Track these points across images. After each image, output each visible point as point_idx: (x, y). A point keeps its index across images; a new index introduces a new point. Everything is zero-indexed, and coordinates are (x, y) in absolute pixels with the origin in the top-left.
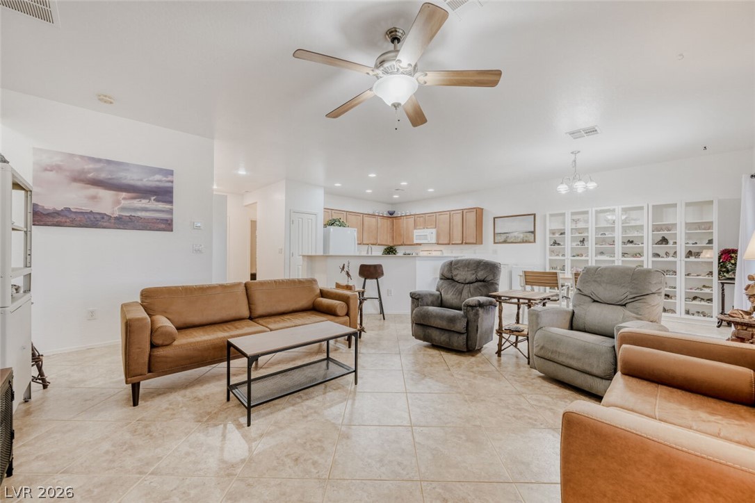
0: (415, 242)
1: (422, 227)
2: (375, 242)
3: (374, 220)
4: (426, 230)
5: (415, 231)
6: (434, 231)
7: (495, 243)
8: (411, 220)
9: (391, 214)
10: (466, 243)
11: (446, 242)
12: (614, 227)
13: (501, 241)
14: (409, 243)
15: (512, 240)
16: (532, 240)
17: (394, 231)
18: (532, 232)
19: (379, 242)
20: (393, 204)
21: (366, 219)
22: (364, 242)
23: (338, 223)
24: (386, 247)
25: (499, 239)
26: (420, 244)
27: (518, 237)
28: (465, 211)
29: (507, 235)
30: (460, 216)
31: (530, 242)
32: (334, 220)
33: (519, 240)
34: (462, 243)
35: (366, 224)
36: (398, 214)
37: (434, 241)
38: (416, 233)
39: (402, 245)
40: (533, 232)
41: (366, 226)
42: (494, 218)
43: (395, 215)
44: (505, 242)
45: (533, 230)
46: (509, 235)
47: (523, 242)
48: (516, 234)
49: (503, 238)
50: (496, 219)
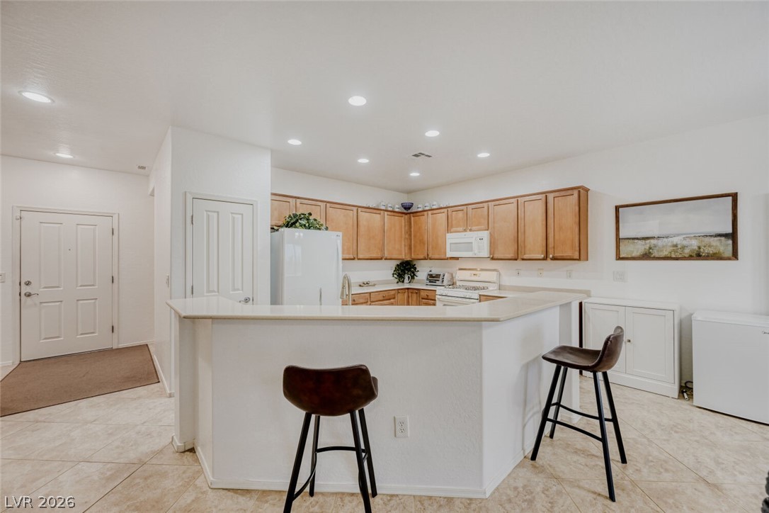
0: (449, 254)
1: (461, 229)
2: (379, 255)
3: (377, 217)
4: (468, 233)
5: (449, 235)
6: (485, 235)
7: (619, 258)
8: (442, 217)
9: (407, 207)
10: (554, 259)
11: (509, 256)
13: (635, 254)
14: (437, 256)
15: (665, 254)
16: (728, 253)
17: (411, 235)
18: (725, 236)
19: (386, 255)
20: (409, 192)
21: (364, 216)
22: (360, 256)
23: (303, 222)
24: (398, 262)
25: (626, 249)
26: (457, 259)
27: (683, 247)
28: (551, 197)
29: (653, 242)
30: (541, 205)
31: (721, 258)
32: (295, 215)
33: (687, 252)
34: (545, 259)
35: (363, 222)
36: (419, 206)
37: (485, 253)
38: (451, 238)
39: (425, 259)
40: (733, 236)
41: (362, 229)
42: (617, 208)
43: (413, 210)
44: (647, 256)
47: (698, 256)
48: (676, 240)
49: (640, 248)
50: (620, 209)
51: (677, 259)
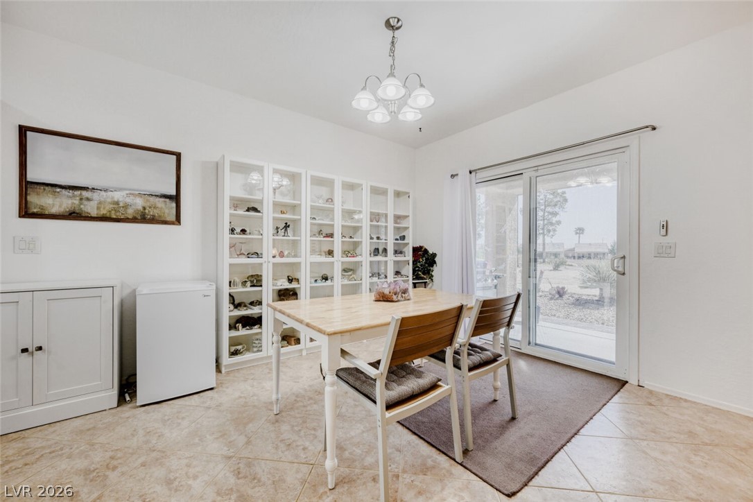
7: (24, 214)
12: (332, 210)
13: (56, 210)
16: (173, 218)
18: (169, 197)
27: (126, 206)
29: (86, 194)
31: (165, 223)
33: (130, 213)
40: (176, 198)
42: (22, 131)
45: (173, 192)
47: (143, 218)
48: (117, 196)
49: (65, 201)
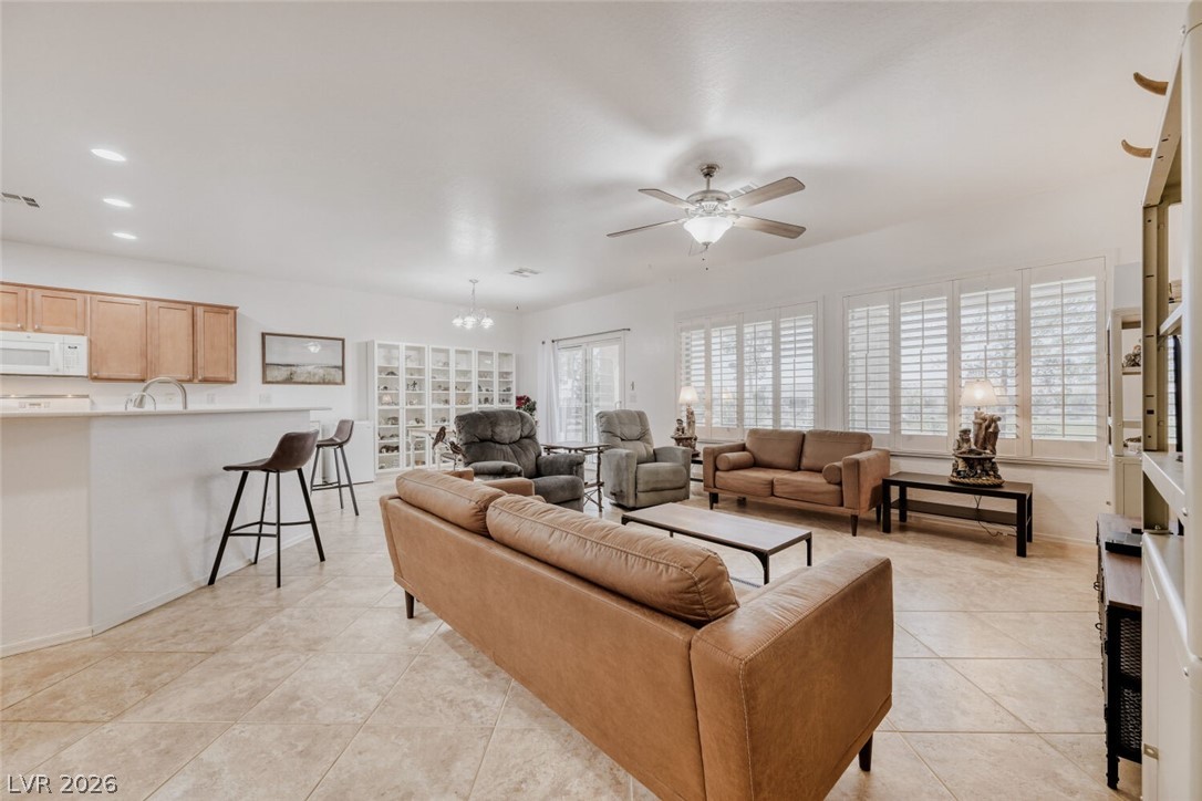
4: (35, 335)
6: (82, 342)
7: (265, 381)
10: (205, 381)
11: (129, 376)
12: (448, 371)
13: (279, 379)
15: (302, 379)
16: (339, 379)
18: (338, 367)
25: (273, 374)
27: (314, 375)
29: (294, 369)
31: (336, 384)
33: (317, 379)
34: (192, 380)
37: (80, 370)
40: (343, 368)
42: (263, 336)
44: (289, 380)
45: (340, 364)
46: (298, 370)
47: (324, 382)
48: (310, 368)
49: (284, 372)
50: (267, 337)
51: (310, 383)
